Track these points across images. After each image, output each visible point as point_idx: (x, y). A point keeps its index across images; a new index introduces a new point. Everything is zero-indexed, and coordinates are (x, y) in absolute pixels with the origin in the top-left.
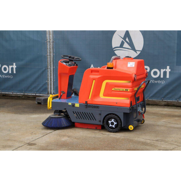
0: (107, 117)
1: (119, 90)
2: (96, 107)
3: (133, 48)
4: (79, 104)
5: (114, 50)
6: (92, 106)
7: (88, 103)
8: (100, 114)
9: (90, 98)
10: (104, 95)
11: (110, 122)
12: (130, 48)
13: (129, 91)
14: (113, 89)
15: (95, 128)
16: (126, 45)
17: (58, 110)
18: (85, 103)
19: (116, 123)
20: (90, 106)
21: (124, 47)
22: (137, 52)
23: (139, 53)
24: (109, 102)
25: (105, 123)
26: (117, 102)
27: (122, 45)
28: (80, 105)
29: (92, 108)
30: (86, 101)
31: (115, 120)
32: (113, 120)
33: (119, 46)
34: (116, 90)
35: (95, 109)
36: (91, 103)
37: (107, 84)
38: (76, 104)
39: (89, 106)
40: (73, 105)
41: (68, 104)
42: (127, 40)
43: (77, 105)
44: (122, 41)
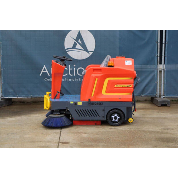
0: (110, 112)
1: (121, 87)
2: (100, 103)
3: (86, 49)
4: (81, 102)
5: (66, 51)
6: (96, 103)
7: (91, 100)
8: (104, 110)
9: (92, 95)
10: (106, 92)
11: (113, 117)
12: (83, 49)
13: (131, 86)
14: (115, 86)
15: (95, 124)
16: (78, 46)
17: (58, 110)
18: (88, 100)
19: (119, 117)
20: (94, 103)
21: (76, 48)
22: (89, 52)
23: (91, 53)
24: (112, 98)
25: (108, 118)
26: (120, 98)
27: (74, 47)
28: (83, 103)
29: (96, 105)
30: (89, 98)
31: (118, 114)
32: (116, 114)
33: (72, 47)
34: (118, 87)
35: (99, 105)
36: (94, 100)
37: (109, 81)
38: (78, 102)
39: (92, 103)
40: (76, 104)
41: (70, 102)
42: (79, 41)
43: (80, 103)
44: (75, 42)
